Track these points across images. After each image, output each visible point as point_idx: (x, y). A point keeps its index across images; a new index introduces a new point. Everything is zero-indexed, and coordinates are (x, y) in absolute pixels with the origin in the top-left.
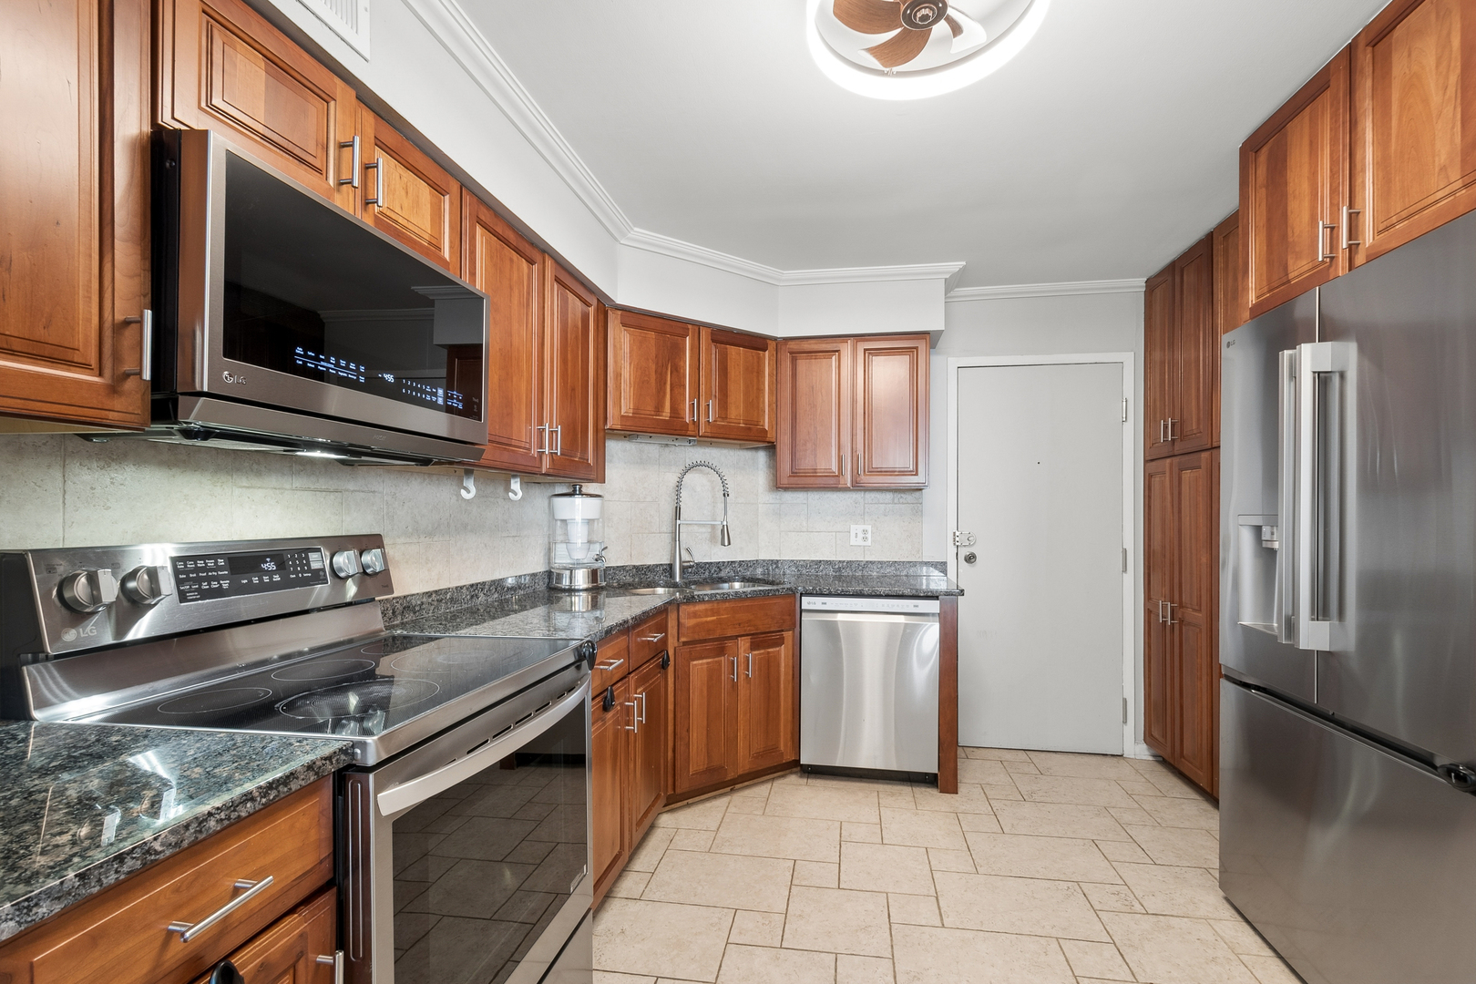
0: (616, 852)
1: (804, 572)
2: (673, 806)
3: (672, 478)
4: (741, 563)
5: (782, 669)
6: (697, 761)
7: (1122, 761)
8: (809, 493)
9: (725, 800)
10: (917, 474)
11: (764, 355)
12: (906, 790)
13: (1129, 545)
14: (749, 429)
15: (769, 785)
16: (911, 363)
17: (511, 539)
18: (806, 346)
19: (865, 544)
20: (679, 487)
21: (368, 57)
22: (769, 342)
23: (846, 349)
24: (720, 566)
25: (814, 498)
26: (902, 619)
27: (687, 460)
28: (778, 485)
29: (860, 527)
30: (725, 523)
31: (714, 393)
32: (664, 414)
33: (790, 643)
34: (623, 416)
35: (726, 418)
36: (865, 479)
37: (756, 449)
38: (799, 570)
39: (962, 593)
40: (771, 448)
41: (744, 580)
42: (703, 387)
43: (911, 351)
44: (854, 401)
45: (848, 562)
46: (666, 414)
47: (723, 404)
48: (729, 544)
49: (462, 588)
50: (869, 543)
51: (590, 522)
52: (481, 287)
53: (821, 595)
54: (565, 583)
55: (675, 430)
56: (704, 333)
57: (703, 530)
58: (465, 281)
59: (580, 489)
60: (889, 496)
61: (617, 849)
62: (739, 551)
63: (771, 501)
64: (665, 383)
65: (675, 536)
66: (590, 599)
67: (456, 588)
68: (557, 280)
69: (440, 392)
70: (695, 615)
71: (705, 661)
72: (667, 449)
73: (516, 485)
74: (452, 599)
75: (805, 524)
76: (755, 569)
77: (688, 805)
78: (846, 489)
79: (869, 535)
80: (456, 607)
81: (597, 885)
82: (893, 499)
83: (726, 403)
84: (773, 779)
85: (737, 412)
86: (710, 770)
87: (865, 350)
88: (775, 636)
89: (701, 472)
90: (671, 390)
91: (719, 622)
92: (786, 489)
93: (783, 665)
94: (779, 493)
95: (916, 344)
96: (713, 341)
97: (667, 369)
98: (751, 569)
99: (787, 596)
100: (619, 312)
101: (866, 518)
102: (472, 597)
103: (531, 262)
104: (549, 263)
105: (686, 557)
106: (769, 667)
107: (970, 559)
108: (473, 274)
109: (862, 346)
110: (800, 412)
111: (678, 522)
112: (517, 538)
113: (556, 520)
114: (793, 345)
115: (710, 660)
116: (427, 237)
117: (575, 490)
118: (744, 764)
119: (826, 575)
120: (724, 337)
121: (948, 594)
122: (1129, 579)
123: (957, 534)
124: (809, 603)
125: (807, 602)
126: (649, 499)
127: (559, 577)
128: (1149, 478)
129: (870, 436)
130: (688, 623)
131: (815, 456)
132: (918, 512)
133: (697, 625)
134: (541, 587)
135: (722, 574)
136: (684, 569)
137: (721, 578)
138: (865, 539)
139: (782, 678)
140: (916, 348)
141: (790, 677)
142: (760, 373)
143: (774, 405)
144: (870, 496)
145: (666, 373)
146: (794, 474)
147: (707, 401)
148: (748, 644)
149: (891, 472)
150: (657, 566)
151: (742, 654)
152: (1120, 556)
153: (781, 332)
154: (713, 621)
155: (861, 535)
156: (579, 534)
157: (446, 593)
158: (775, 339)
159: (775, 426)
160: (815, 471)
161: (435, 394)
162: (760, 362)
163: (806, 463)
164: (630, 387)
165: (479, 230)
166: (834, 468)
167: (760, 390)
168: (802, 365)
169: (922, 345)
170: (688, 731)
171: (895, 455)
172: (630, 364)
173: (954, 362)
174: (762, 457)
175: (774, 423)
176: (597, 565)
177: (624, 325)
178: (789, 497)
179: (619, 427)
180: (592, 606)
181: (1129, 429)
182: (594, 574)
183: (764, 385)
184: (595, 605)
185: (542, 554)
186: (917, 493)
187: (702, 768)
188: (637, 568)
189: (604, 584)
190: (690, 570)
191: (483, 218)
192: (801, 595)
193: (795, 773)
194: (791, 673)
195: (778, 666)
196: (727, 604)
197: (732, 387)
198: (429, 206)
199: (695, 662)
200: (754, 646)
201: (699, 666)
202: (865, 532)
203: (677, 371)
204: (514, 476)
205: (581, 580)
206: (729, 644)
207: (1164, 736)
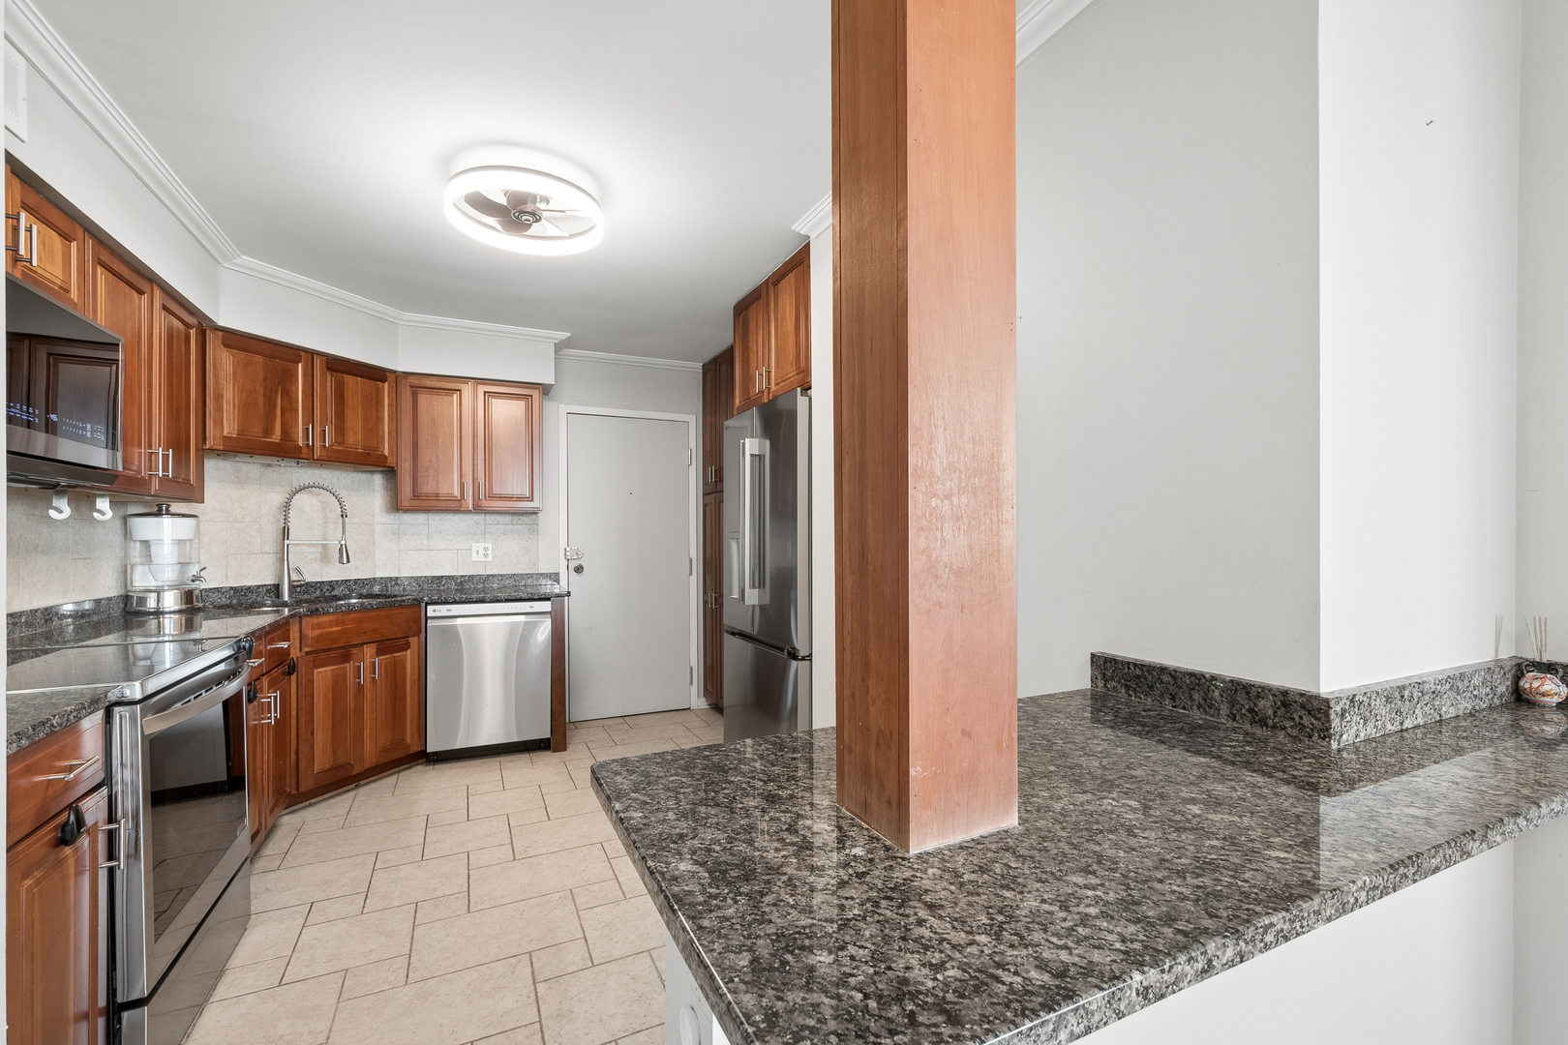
0: (255, 829)
1: (426, 587)
2: (294, 808)
3: (277, 498)
4: (356, 581)
5: (408, 671)
6: (321, 758)
7: (688, 711)
8: (430, 515)
9: (351, 794)
10: (532, 500)
11: (383, 387)
12: (525, 757)
13: (693, 555)
14: (368, 454)
15: (396, 777)
16: (527, 407)
17: (82, 561)
18: (427, 383)
19: (486, 559)
20: (287, 506)
21: (25, 139)
22: (388, 374)
23: (467, 390)
24: (332, 585)
25: (434, 519)
26: (522, 618)
27: (294, 481)
28: (396, 506)
29: (482, 545)
30: (343, 542)
31: (329, 418)
32: (274, 437)
33: (416, 647)
34: (225, 437)
35: (344, 443)
36: (486, 504)
37: (373, 472)
38: (420, 586)
39: (569, 594)
40: (391, 472)
41: (360, 596)
42: (317, 413)
43: (527, 397)
44: (475, 436)
45: (470, 576)
46: (276, 436)
47: (340, 430)
48: (348, 561)
49: (36, 611)
50: (490, 558)
51: (180, 542)
52: (101, 321)
53: (446, 603)
54: (151, 604)
55: (286, 451)
56: (318, 361)
57: (314, 550)
58: (88, 318)
59: (167, 509)
60: (508, 518)
61: (257, 825)
62: (356, 570)
63: (388, 522)
64: (275, 407)
65: (282, 555)
66: (184, 622)
67: (31, 611)
68: (165, 308)
69: (89, 426)
70: (319, 626)
71: (329, 668)
72: (270, 469)
73: (103, 504)
74: (26, 622)
75: (425, 543)
76: (372, 586)
77: (310, 805)
78: (468, 512)
79: (490, 552)
80: (31, 632)
81: (253, 838)
82: (512, 521)
83: (343, 428)
84: (399, 772)
85: (355, 438)
86: (335, 768)
87: (485, 392)
88: (402, 642)
89: (311, 493)
90: (282, 414)
91: (344, 631)
92: (406, 511)
93: (409, 667)
94: (398, 515)
95: (530, 393)
96: (328, 369)
97: (277, 393)
98: (367, 587)
99: (413, 605)
100: (221, 334)
101: (487, 537)
102: (46, 621)
103: (141, 292)
104: (157, 292)
105: (294, 577)
106: (395, 673)
107: (579, 569)
108: (95, 311)
109: (482, 389)
110: (422, 442)
111: (287, 542)
112: (88, 561)
113: (135, 541)
114: (416, 381)
115: (334, 667)
116: (59, 282)
117: (160, 510)
118: (370, 756)
119: (448, 588)
120: (338, 366)
121: (558, 596)
122: (693, 580)
123: (568, 549)
124: (434, 611)
125: (431, 611)
126: (248, 519)
127: (142, 601)
128: (705, 506)
129: (490, 466)
130: (311, 633)
131: (438, 482)
132: (534, 530)
133: (321, 635)
134: (116, 612)
135: (336, 593)
136: (292, 587)
137: (335, 596)
138: (486, 555)
139: (408, 679)
140: (531, 396)
141: (416, 678)
142: (379, 403)
143: (394, 434)
144: (489, 518)
145: (276, 397)
146: (416, 496)
147: (323, 425)
148: (375, 650)
149: (510, 498)
150: (259, 586)
151: (368, 660)
152: (688, 563)
153: (401, 366)
154: (337, 631)
155: (482, 552)
156: (166, 554)
157: (21, 616)
158: (395, 372)
159: (395, 453)
160: (437, 495)
161: (85, 429)
162: (379, 393)
163: (428, 487)
164: (234, 409)
165: (99, 269)
166: (456, 492)
167: (379, 419)
168: (423, 399)
169: (535, 394)
170: (312, 733)
171: (513, 483)
172: (234, 386)
173: (564, 409)
174: (378, 480)
175: (394, 449)
176: (193, 586)
177: (226, 346)
178: (408, 518)
179: (221, 447)
180: (186, 628)
181: (693, 470)
182: (188, 596)
183: (383, 414)
184: (190, 626)
185: (114, 578)
186: (534, 516)
187: (327, 766)
188: (235, 589)
189: (201, 605)
190: (298, 589)
191: (102, 259)
192: (427, 604)
193: (421, 764)
194: (417, 673)
195: (405, 668)
196: (352, 615)
197: (349, 413)
198: (60, 254)
199: (319, 670)
200: (380, 652)
201: (323, 675)
202: (486, 549)
203: (288, 395)
204: (101, 496)
205: (171, 601)
206: (354, 651)
207: (713, 688)
